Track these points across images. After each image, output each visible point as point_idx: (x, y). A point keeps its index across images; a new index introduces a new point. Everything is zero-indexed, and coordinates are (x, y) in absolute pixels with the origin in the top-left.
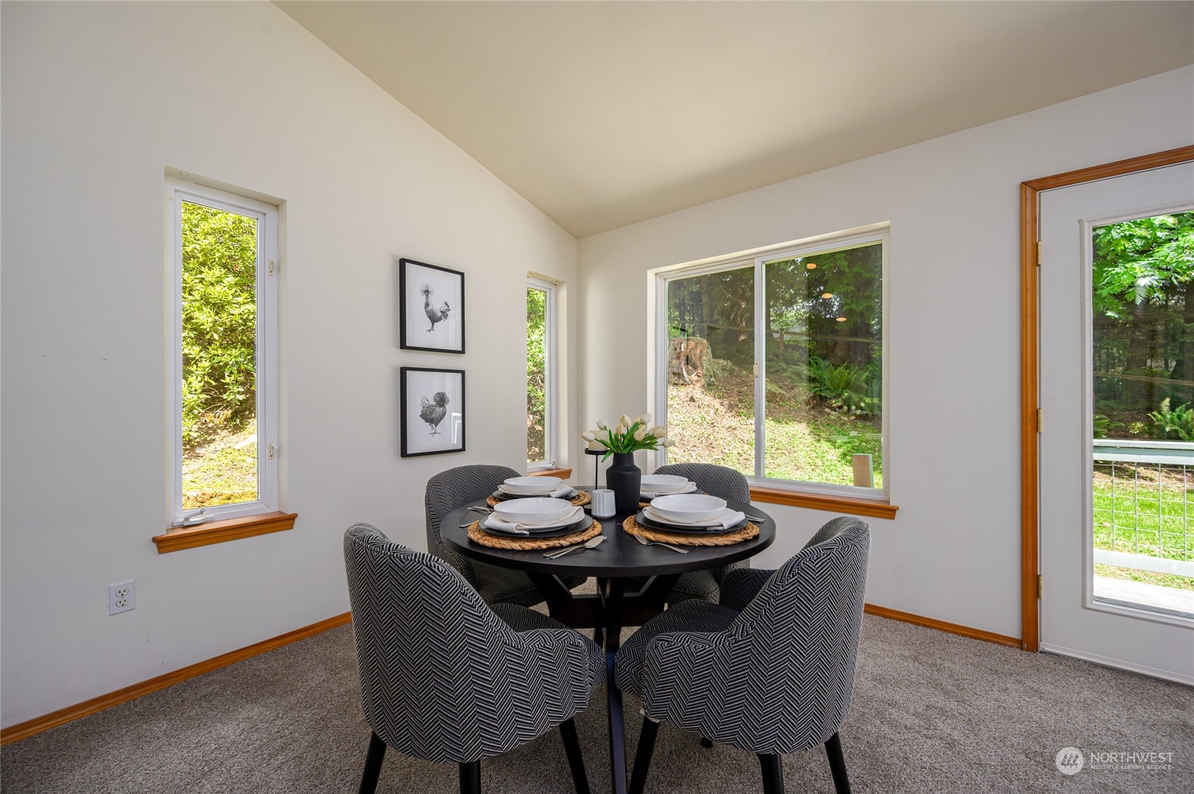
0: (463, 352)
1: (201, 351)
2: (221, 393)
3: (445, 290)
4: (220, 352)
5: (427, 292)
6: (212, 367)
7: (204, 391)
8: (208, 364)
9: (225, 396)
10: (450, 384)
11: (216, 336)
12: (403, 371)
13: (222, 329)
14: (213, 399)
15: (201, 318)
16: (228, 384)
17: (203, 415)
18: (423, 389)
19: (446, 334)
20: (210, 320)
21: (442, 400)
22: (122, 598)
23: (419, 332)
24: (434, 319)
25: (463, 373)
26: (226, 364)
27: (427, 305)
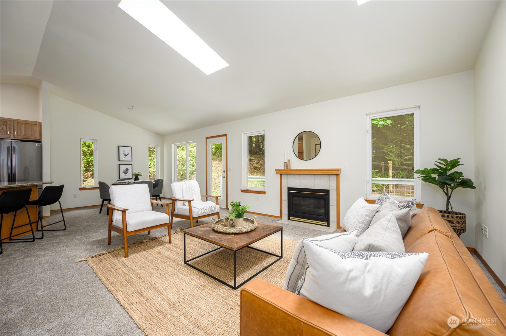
0: (132, 161)
1: (84, 157)
2: (89, 168)
3: (128, 150)
4: (89, 157)
5: (124, 151)
6: (87, 161)
7: (85, 167)
8: (86, 160)
9: (90, 169)
10: (129, 167)
11: (88, 154)
12: (119, 165)
13: (89, 152)
14: (87, 170)
15: (84, 149)
16: (91, 166)
17: (85, 174)
18: (123, 168)
19: (129, 158)
20: (86, 149)
21: (127, 170)
22: (75, 196)
23: (122, 157)
24: (125, 155)
25: (132, 165)
26: (91, 160)
27: (124, 153)
